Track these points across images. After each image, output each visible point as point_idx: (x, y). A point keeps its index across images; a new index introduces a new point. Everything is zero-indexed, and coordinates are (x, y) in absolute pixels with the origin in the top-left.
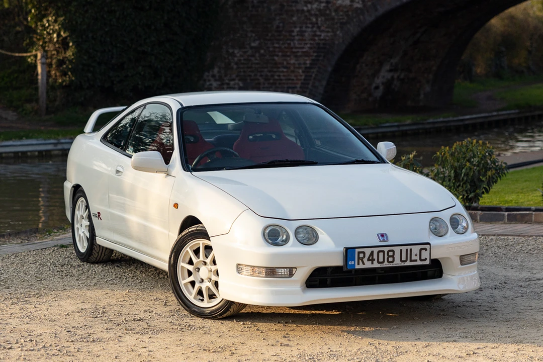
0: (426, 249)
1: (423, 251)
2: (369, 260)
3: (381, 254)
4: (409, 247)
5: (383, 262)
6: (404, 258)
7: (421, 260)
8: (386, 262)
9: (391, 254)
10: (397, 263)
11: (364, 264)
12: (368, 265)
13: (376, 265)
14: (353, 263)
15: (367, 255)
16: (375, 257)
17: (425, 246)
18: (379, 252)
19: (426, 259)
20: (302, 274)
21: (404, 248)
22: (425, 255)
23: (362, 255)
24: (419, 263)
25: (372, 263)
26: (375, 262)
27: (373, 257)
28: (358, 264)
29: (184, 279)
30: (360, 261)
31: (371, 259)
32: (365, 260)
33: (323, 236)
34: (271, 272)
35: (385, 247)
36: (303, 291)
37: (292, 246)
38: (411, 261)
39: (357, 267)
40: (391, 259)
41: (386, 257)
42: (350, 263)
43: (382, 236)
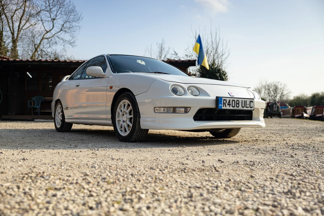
0: (252, 102)
2: (228, 105)
3: (233, 102)
4: (245, 100)
5: (234, 107)
6: (243, 106)
7: (250, 107)
8: (236, 107)
9: (238, 102)
10: (240, 108)
11: (226, 107)
12: (228, 107)
13: (231, 108)
14: (221, 105)
15: (227, 102)
16: (231, 103)
17: (252, 100)
18: (233, 101)
19: (252, 107)
21: (243, 100)
22: (252, 105)
23: (225, 102)
24: (249, 109)
25: (230, 107)
26: (231, 106)
27: (230, 103)
30: (224, 105)
31: (229, 105)
32: (226, 104)
35: (234, 98)
38: (246, 107)
39: (223, 108)
40: (238, 105)
41: (236, 104)
42: (220, 105)
43: (231, 93)
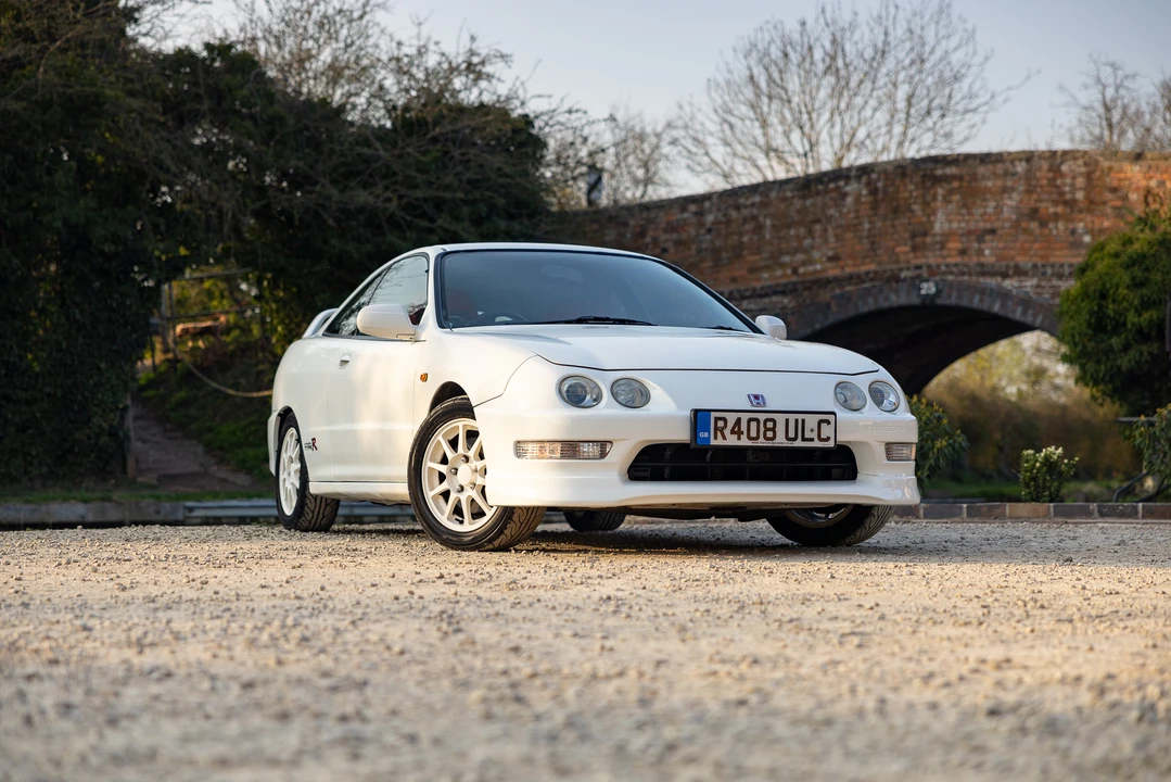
0: (828, 422)
1: (824, 425)
2: (733, 432)
3: (753, 425)
4: (800, 417)
5: (757, 438)
6: (792, 435)
7: (820, 439)
8: (762, 438)
9: (770, 425)
10: (781, 440)
11: (724, 438)
12: (732, 441)
13: (745, 442)
14: (706, 435)
15: (730, 425)
16: (744, 427)
17: (826, 417)
18: (750, 419)
19: (828, 439)
20: (622, 453)
21: (792, 418)
22: (827, 431)
23: (721, 424)
24: (817, 444)
25: (739, 439)
26: (744, 437)
27: (739, 428)
28: (716, 438)
29: (432, 489)
30: (719, 433)
31: (737, 431)
32: (727, 432)
33: (656, 392)
34: (570, 449)
35: (759, 413)
36: (624, 482)
37: (607, 407)
38: (804, 439)
39: (713, 442)
40: (770, 434)
41: (762, 429)
42: (703, 435)
43: (756, 397)
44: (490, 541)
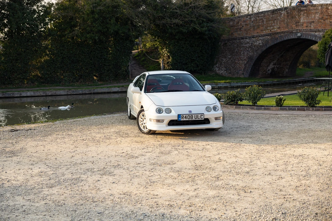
2: (185, 118)
3: (189, 116)
4: (197, 115)
6: (196, 118)
7: (201, 118)
8: (190, 119)
9: (192, 116)
10: (194, 119)
12: (185, 119)
16: (187, 117)
17: (202, 114)
18: (188, 116)
20: (166, 122)
21: (196, 115)
22: (202, 117)
23: (183, 117)
24: (200, 119)
26: (187, 119)
29: (140, 123)
32: (184, 118)
33: (173, 111)
34: (158, 121)
35: (190, 114)
36: (166, 126)
37: (164, 114)
38: (198, 118)
39: (181, 120)
41: (190, 117)
42: (179, 119)
43: (190, 111)
44: (149, 133)
